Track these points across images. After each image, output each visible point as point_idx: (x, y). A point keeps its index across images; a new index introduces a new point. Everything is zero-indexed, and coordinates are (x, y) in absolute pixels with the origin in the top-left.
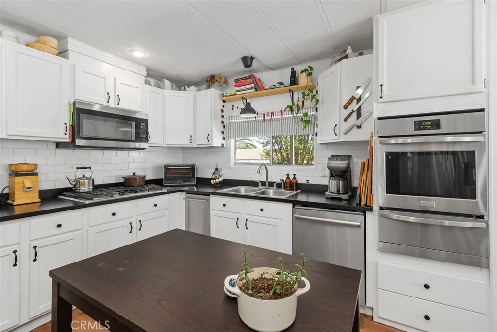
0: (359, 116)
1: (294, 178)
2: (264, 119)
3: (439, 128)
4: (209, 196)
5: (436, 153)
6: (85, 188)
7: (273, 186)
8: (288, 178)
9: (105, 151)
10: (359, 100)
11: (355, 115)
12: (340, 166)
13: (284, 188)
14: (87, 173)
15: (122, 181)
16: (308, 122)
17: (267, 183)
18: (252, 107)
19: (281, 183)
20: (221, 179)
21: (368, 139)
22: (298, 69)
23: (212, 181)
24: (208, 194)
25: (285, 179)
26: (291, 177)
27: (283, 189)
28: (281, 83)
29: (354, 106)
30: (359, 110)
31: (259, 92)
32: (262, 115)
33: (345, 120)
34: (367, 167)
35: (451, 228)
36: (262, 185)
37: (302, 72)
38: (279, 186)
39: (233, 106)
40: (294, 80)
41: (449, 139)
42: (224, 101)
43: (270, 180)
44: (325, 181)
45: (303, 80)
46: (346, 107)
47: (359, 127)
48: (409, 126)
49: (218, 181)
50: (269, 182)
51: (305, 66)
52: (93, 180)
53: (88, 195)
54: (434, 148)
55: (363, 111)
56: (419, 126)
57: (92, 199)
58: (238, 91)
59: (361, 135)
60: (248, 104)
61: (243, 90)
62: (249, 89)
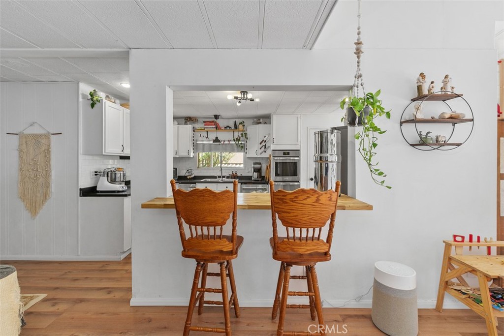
0: (265, 148)
1: (236, 173)
3: (289, 154)
4: (196, 183)
5: (289, 163)
10: (265, 141)
11: (264, 147)
12: (258, 167)
16: (242, 147)
17: (222, 177)
20: (193, 176)
21: (268, 157)
22: (238, 121)
23: (188, 177)
25: (231, 174)
26: (234, 173)
27: (230, 178)
29: (264, 144)
30: (265, 145)
31: (217, 130)
33: (260, 149)
34: (268, 167)
35: (292, 185)
37: (240, 123)
38: (228, 177)
39: (201, 135)
40: (236, 127)
41: (292, 158)
42: (194, 131)
43: (223, 175)
44: (250, 174)
45: (241, 127)
46: (260, 144)
47: (265, 152)
48: (281, 154)
49: (192, 176)
51: (241, 121)
54: (288, 161)
55: (267, 146)
56: (284, 154)
59: (266, 155)
60: (217, 138)
61: (210, 128)
62: (212, 128)
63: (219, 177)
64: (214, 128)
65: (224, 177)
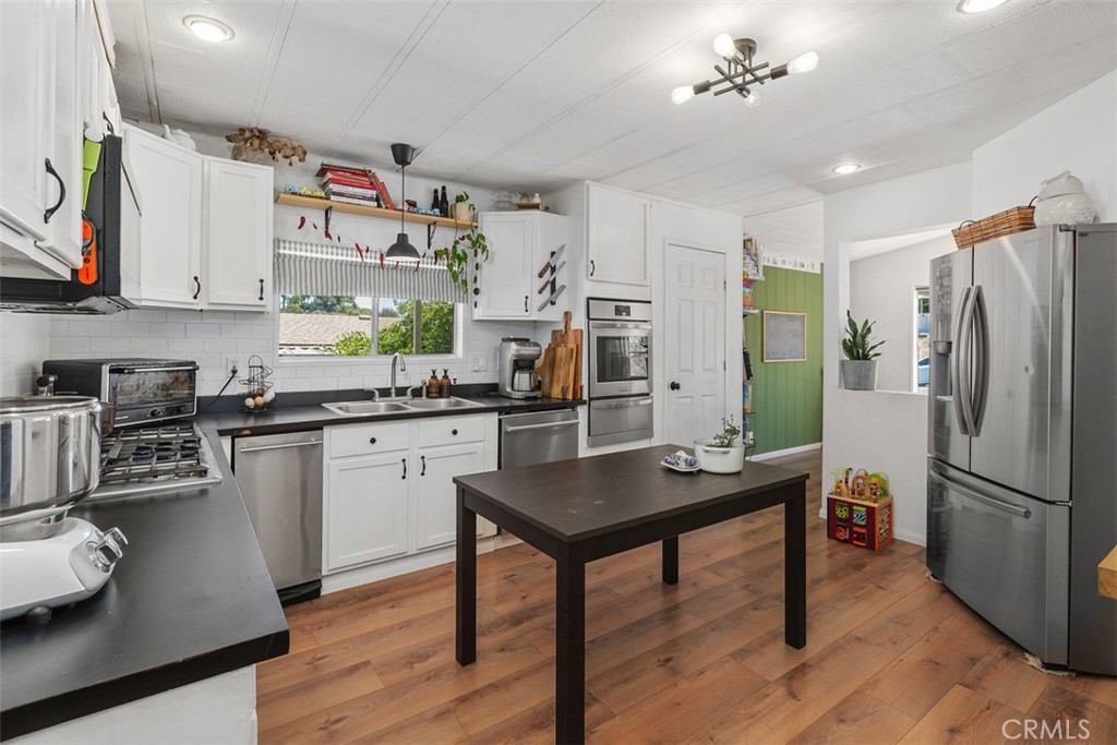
0: (553, 290)
1: (446, 377)
2: (382, 264)
3: (629, 314)
4: (322, 429)
7: (405, 394)
8: (434, 377)
10: (554, 269)
11: (549, 287)
12: (526, 353)
13: (427, 396)
17: (393, 391)
19: (421, 388)
24: (318, 426)
25: (428, 379)
26: (440, 377)
27: (424, 398)
28: (412, 204)
29: (549, 276)
30: (554, 282)
31: (383, 210)
32: (378, 256)
33: (540, 292)
36: (381, 396)
37: (458, 199)
38: (417, 393)
39: (303, 220)
40: (440, 203)
43: (398, 385)
46: (541, 275)
47: (553, 303)
50: (396, 389)
55: (558, 286)
56: (618, 310)
59: (554, 315)
60: (402, 238)
61: (351, 196)
62: (364, 198)
63: (385, 393)
64: (370, 199)
65: (401, 392)
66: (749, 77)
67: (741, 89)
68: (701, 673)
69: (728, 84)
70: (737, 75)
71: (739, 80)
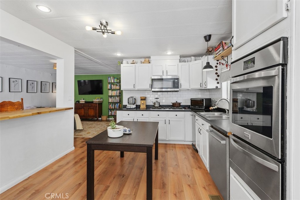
6: (157, 105)
9: (168, 92)
14: (158, 100)
15: (172, 104)
18: (210, 64)
39: (220, 63)
42: (218, 60)
52: (159, 103)
53: (157, 108)
57: (161, 109)
58: (216, 54)
66: (106, 31)
67: (103, 33)
68: (114, 178)
69: (101, 31)
70: (103, 30)
71: (103, 31)
